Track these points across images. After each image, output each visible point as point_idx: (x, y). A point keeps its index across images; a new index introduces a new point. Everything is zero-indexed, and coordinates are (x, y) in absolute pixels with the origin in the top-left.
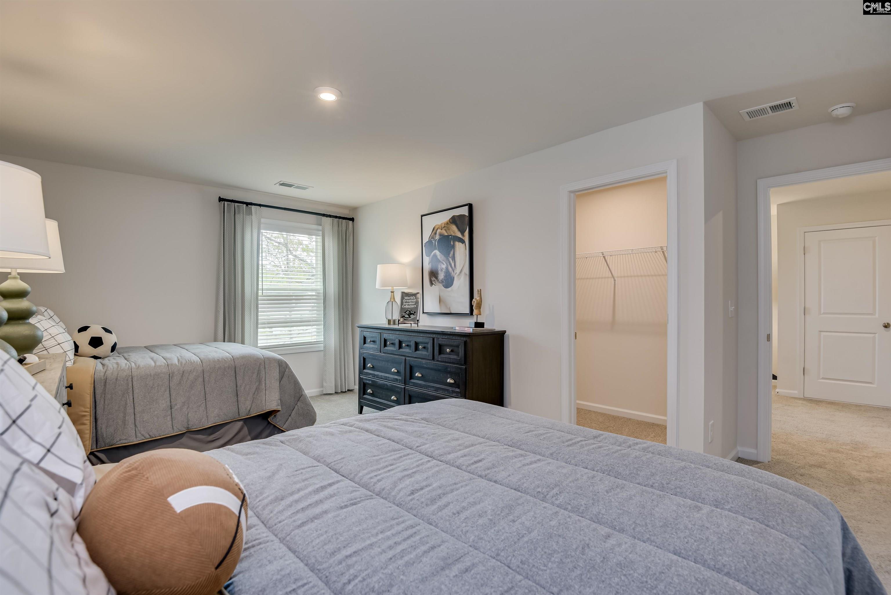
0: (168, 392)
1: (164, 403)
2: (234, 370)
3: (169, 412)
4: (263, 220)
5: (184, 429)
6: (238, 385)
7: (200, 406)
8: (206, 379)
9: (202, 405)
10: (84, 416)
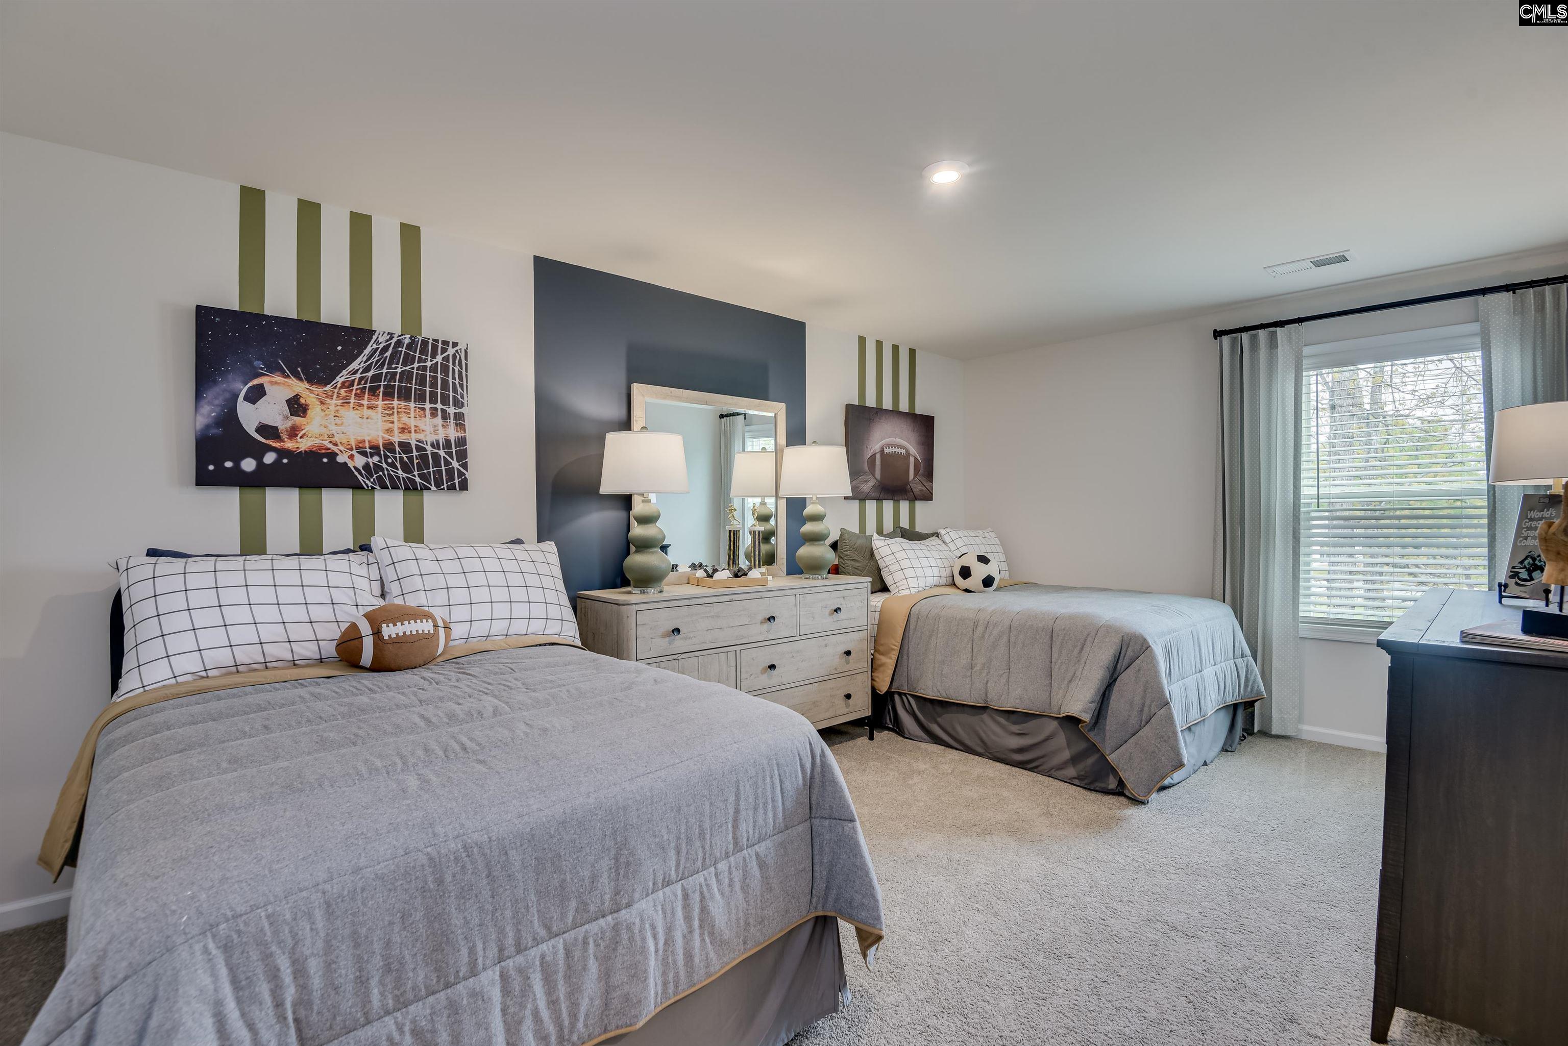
0: (970, 646)
1: (964, 660)
2: (1049, 634)
3: (969, 673)
4: (1306, 351)
5: (982, 702)
6: (1053, 660)
7: (1001, 676)
8: (1013, 639)
9: (1004, 675)
10: (893, 649)
